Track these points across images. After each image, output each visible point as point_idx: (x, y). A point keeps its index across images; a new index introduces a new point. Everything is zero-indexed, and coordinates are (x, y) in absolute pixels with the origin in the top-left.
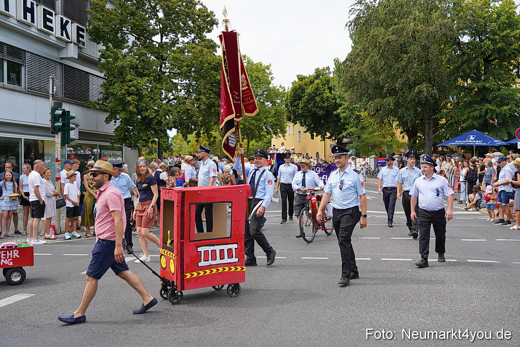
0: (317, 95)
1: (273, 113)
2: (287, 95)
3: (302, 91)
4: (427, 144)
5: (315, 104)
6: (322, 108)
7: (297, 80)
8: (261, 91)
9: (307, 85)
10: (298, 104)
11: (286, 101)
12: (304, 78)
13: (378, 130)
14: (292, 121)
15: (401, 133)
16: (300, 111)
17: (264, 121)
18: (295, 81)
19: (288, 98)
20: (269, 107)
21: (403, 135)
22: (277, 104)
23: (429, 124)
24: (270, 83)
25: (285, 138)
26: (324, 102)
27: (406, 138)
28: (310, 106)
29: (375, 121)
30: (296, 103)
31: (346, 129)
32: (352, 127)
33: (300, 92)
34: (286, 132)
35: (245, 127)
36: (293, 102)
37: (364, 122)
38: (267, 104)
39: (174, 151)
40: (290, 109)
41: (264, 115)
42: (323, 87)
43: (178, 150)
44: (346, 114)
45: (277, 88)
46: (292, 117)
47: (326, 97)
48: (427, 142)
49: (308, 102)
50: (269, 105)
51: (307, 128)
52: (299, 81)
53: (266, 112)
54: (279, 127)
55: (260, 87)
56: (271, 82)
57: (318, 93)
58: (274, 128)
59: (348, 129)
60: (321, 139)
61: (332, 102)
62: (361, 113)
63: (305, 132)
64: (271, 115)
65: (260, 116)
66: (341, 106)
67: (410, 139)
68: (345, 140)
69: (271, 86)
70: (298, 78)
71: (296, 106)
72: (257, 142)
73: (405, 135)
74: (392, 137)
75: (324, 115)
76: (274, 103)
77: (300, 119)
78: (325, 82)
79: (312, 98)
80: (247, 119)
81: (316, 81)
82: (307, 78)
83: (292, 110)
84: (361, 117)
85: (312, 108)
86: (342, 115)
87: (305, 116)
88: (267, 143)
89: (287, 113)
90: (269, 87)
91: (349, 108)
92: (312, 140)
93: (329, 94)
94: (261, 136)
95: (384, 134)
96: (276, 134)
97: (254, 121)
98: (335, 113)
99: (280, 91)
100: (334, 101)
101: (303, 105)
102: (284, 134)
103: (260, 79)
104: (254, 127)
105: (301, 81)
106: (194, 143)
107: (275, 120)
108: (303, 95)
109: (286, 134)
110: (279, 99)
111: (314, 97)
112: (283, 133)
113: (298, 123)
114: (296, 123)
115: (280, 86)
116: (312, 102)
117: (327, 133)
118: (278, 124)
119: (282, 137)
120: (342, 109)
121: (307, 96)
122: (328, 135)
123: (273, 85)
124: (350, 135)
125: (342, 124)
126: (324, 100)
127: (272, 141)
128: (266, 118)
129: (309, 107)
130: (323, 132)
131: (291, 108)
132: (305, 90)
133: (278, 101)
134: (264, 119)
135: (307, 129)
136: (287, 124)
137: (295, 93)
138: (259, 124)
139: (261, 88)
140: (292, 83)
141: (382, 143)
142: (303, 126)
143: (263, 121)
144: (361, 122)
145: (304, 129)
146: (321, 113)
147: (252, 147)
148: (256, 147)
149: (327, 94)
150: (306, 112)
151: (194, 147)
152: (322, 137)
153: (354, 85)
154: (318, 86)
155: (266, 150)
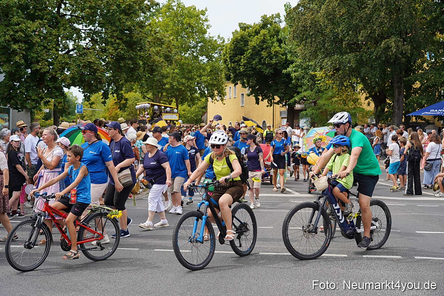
0: (263, 49)
1: (209, 70)
2: (226, 47)
3: (244, 44)
4: (396, 113)
5: (260, 60)
6: (269, 65)
7: (239, 29)
8: (194, 42)
9: (252, 35)
10: (240, 60)
11: (224, 56)
12: (247, 27)
13: (338, 94)
14: (232, 81)
15: (366, 98)
16: (241, 69)
17: (198, 80)
18: (236, 31)
19: (228, 51)
20: (204, 63)
21: (369, 102)
22: (214, 59)
23: (399, 88)
24: (205, 32)
25: (224, 102)
26: (271, 58)
27: (372, 105)
28: (254, 62)
29: (334, 83)
30: (236, 59)
31: (298, 93)
32: (305, 90)
33: (242, 45)
34: (225, 95)
35: (172, 87)
36: (233, 57)
37: (320, 83)
38: (201, 58)
39: (85, 116)
40: (229, 66)
41: (197, 72)
42: (271, 39)
43: (91, 114)
44: (298, 73)
45: (214, 39)
46: (232, 76)
47: (275, 52)
48: (396, 110)
49: (252, 58)
50: (204, 60)
51: (251, 90)
52: (242, 31)
53: (199, 68)
54: (216, 88)
55: (192, 37)
56: (207, 31)
57: (265, 46)
58: (210, 89)
59: (301, 92)
60: (267, 104)
61: (282, 59)
62: (316, 73)
63: (249, 95)
64: (206, 73)
65: (192, 74)
66: (292, 63)
67: (376, 106)
68: (298, 106)
69: (206, 36)
70: (240, 27)
71: (237, 62)
72: (190, 106)
73: (371, 102)
74: (355, 103)
75: (272, 74)
76: (210, 58)
77: (241, 79)
78: (273, 32)
79: (256, 52)
80: (175, 77)
81: (263, 32)
82: (251, 27)
83: (232, 67)
84: (317, 78)
85: (257, 66)
86: (293, 75)
87: (248, 75)
88: (203, 108)
89: (226, 71)
90: (204, 38)
91: (302, 66)
92: (257, 105)
93: (278, 49)
94: (194, 98)
95: (344, 100)
96: (212, 96)
97: (184, 80)
98: (284, 71)
99: (218, 43)
100: (284, 57)
101: (246, 61)
102: (223, 97)
103: (192, 27)
104: (183, 87)
105: (243, 30)
106: (109, 106)
107: (211, 79)
108: (246, 49)
109: (226, 97)
110: (217, 53)
111: (259, 51)
112: (220, 96)
113: (239, 84)
114: (237, 84)
115: (219, 36)
116: (257, 57)
117: (276, 97)
118: (215, 85)
119: (220, 101)
120: (294, 67)
121: (251, 50)
122: (277, 99)
123: (210, 35)
124: (304, 100)
125: (294, 85)
126: (272, 55)
127: (208, 106)
128: (200, 76)
129: (253, 64)
130: (270, 95)
131: (231, 65)
132: (248, 42)
133: (216, 55)
134: (196, 77)
135: (251, 92)
136: (226, 84)
137: (236, 46)
138: (191, 84)
139: (194, 38)
140: (233, 33)
142: (246, 87)
143: (196, 80)
144: (316, 84)
145: (247, 91)
146: (267, 71)
147: (183, 112)
148: (188, 113)
149: (276, 48)
150: (250, 70)
151: (109, 112)
152: (269, 102)
153: (307, 38)
154: (264, 38)
155: (200, 117)
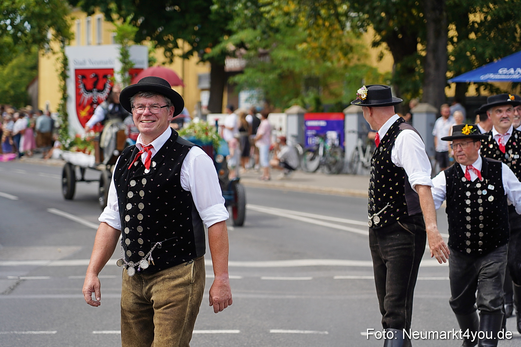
4: (433, 77)
15: (375, 44)
21: (381, 52)
23: (437, 21)
27: (389, 58)
31: (230, 33)
34: (73, 39)
37: (270, 11)
48: (432, 71)
67: (396, 63)
68: (231, 64)
73: (387, 52)
74: (345, 54)
95: (323, 49)
96: (41, 42)
102: (66, 43)
112: (61, 41)
113: (97, 13)
114: (94, 12)
117: (180, 42)
118: (47, 15)
124: (246, 49)
127: (40, 64)
130: (168, 39)
141: (331, 73)
152: (168, 54)
155: (24, 89)
